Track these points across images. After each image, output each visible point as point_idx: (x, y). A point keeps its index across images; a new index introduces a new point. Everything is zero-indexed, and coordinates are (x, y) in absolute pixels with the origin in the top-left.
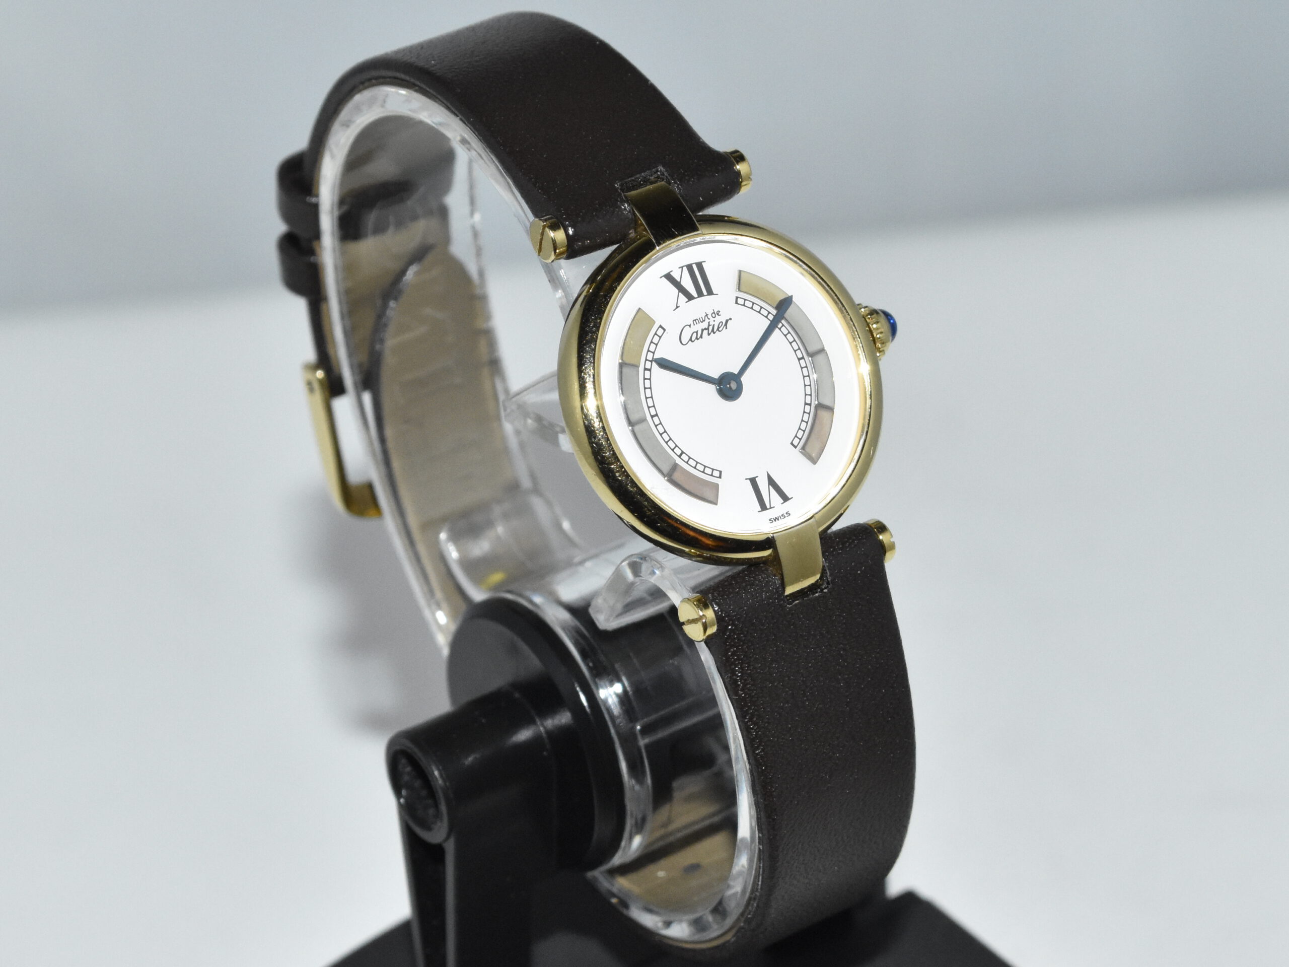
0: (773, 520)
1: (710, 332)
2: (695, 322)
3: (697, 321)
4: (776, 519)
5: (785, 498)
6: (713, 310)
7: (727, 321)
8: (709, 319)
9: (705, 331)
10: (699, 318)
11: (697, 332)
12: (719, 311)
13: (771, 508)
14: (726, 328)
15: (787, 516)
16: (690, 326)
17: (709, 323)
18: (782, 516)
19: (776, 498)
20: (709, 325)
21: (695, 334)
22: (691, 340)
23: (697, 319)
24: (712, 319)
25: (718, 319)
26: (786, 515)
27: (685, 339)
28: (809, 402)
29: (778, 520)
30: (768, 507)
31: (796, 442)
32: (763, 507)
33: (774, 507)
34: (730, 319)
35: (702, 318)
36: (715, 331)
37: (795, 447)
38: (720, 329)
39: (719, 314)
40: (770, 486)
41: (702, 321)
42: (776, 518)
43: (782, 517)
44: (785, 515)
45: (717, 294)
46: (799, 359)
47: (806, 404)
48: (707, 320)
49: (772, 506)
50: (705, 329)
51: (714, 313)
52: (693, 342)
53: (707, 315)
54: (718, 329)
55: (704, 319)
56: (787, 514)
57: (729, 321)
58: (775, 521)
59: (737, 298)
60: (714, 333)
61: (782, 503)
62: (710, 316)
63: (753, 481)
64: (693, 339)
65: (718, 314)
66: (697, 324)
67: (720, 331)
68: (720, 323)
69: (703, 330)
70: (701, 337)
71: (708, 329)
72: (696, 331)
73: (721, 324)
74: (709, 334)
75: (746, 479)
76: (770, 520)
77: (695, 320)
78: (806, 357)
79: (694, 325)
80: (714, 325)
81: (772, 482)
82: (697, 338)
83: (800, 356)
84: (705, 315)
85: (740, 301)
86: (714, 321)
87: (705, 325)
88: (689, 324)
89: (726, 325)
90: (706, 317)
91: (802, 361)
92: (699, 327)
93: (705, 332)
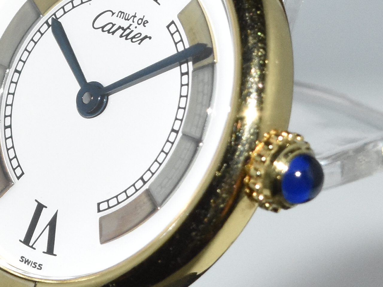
0: (24, 259)
1: (123, 35)
2: (120, 13)
3: (123, 14)
4: (27, 262)
5: (50, 250)
6: (144, 16)
7: (146, 37)
8: (133, 22)
9: (121, 29)
10: (126, 14)
11: (114, 25)
12: (147, 22)
13: (32, 247)
14: (139, 44)
15: (38, 269)
16: (113, 14)
17: (131, 25)
18: (35, 263)
19: (42, 243)
20: (128, 28)
21: (111, 25)
22: (103, 28)
23: (124, 13)
24: (135, 24)
25: (141, 29)
26: (37, 267)
27: (98, 24)
28: (146, 180)
29: (28, 264)
30: (31, 245)
31: (102, 207)
32: (27, 241)
33: (35, 249)
34: (150, 38)
35: (129, 15)
36: (128, 38)
37: (99, 211)
38: (134, 40)
39: (145, 25)
40: (48, 226)
41: (126, 18)
42: (28, 260)
43: (33, 265)
44: (37, 265)
45: (159, 4)
46: (173, 130)
47: (142, 178)
48: (130, 22)
49: (34, 246)
50: (123, 28)
51: (142, 20)
52: (103, 31)
53: (135, 16)
54: (132, 38)
55: (129, 18)
56: (39, 265)
57: (148, 39)
58: (25, 263)
59: (173, 22)
60: (126, 39)
61: (44, 252)
62: (136, 20)
63: (40, 208)
64: (106, 29)
65: (144, 23)
66: (120, 17)
67: (132, 42)
68: (139, 33)
69: (120, 27)
70: (113, 33)
71: (125, 30)
72: (114, 23)
73: (139, 35)
74: (121, 36)
75: (36, 201)
76: (22, 257)
77: (122, 12)
78: (180, 134)
79: (117, 16)
80: (132, 31)
81: (52, 224)
82: (108, 31)
83: (176, 128)
84: (134, 15)
85: (173, 28)
86: (136, 27)
87: (125, 24)
88: (114, 12)
89: (142, 40)
90: (133, 17)
91: (174, 134)
92: (121, 22)
93: (120, 31)
